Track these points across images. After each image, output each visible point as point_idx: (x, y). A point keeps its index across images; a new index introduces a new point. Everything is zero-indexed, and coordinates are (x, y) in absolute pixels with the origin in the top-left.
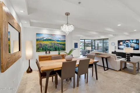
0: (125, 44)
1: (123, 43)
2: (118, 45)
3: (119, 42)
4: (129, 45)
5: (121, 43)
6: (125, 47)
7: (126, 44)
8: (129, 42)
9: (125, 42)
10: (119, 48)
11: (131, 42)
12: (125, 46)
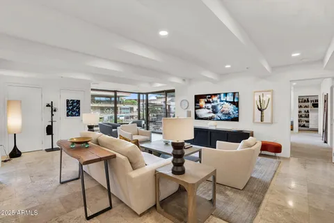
0: (210, 106)
1: (206, 103)
2: (196, 109)
3: (198, 98)
4: (219, 108)
5: (202, 102)
6: (210, 113)
7: (213, 104)
8: (219, 100)
9: (211, 100)
10: (197, 117)
11: (222, 99)
12: (211, 111)
